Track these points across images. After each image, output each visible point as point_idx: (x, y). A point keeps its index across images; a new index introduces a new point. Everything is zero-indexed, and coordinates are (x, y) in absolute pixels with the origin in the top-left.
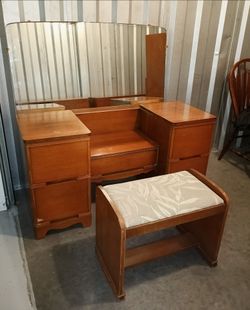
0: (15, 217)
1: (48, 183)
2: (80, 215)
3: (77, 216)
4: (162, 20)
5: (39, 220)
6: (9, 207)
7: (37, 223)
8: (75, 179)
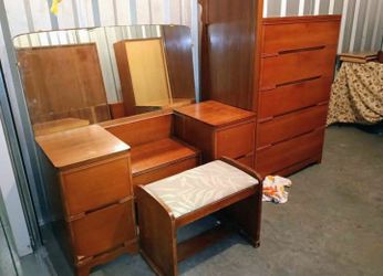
0: (45, 260)
1: (87, 213)
2: (126, 244)
3: (123, 245)
4: (183, 18)
5: (80, 258)
6: (34, 248)
7: (78, 261)
8: (117, 202)
